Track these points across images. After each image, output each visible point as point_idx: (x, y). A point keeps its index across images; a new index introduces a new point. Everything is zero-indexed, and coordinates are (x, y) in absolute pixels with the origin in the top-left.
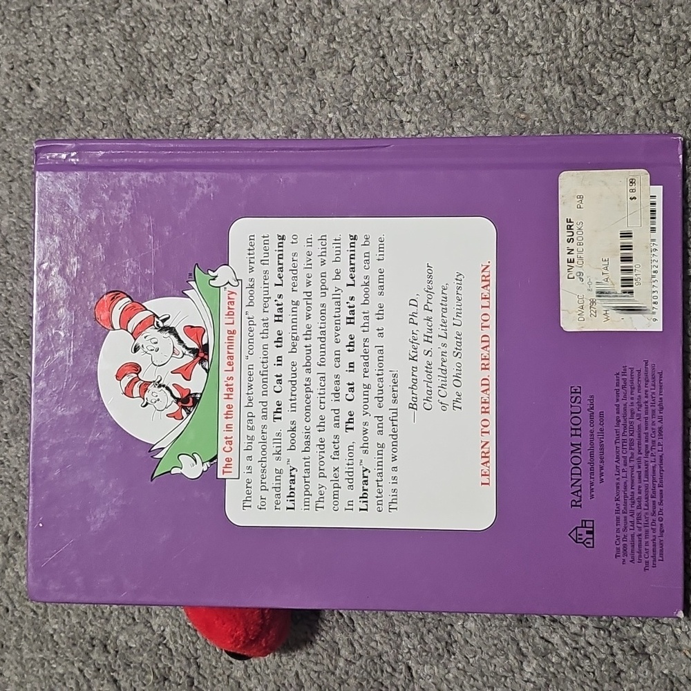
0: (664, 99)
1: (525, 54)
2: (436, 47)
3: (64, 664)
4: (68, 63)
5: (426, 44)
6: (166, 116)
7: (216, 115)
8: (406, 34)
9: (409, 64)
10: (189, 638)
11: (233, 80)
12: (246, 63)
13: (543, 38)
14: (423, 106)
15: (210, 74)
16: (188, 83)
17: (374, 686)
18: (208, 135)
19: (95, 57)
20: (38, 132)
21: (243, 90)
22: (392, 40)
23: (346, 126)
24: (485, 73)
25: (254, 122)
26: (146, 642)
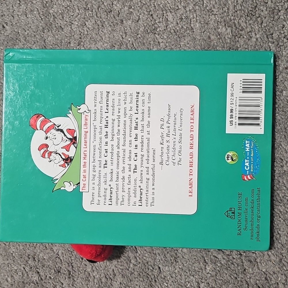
0: (268, 34)
1: (211, 14)
2: (174, 11)
3: (17, 265)
4: (19, 16)
5: (170, 10)
6: (60, 39)
7: (81, 39)
8: (161, 6)
9: (163, 18)
10: (69, 255)
11: (89, 24)
12: (94, 17)
13: (218, 8)
14: (168, 36)
15: (79, 21)
16: (70, 25)
17: (145, 275)
18: (78, 47)
19: (31, 14)
20: (7, 45)
21: (93, 28)
22: (155, 8)
23: (136, 44)
24: (194, 22)
25: (97, 42)
26: (51, 257)
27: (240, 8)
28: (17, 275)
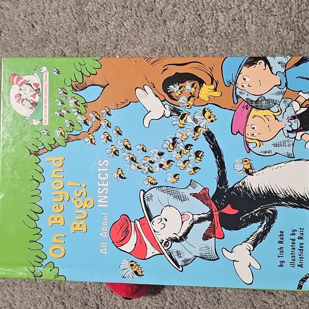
1: (269, 15)
2: (225, 10)
4: (51, 15)
5: (221, 9)
6: (95, 41)
7: (118, 41)
8: (211, 4)
9: (212, 19)
10: (98, 287)
11: (127, 25)
12: (133, 17)
14: (218, 39)
15: (116, 21)
16: (106, 25)
18: (114, 51)
19: (63, 12)
20: (36, 47)
21: (131, 29)
22: (204, 7)
23: (180, 48)
24: (250, 24)
25: (136, 45)
26: (78, 287)
27: (305, 8)
28: (41, 305)
